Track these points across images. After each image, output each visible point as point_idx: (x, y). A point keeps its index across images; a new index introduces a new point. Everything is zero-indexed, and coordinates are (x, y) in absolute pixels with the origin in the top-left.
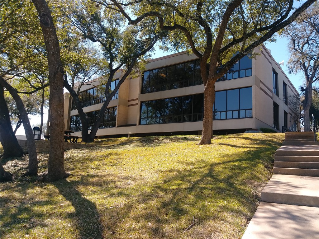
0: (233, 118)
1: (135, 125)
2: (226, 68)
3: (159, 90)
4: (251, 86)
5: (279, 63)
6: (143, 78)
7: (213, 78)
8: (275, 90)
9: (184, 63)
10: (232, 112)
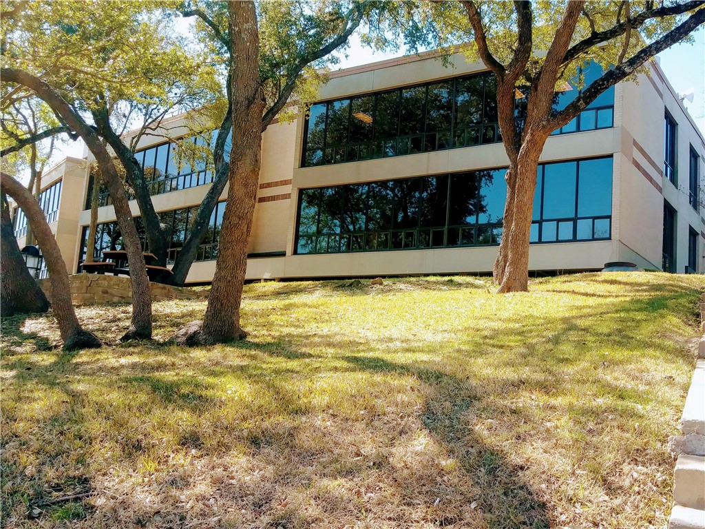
0: (558, 241)
1: (283, 254)
2: (579, 104)
3: (351, 157)
4: (611, 156)
5: (681, 95)
6: (307, 122)
7: (544, 127)
8: (668, 169)
9: (427, 84)
10: (556, 222)
